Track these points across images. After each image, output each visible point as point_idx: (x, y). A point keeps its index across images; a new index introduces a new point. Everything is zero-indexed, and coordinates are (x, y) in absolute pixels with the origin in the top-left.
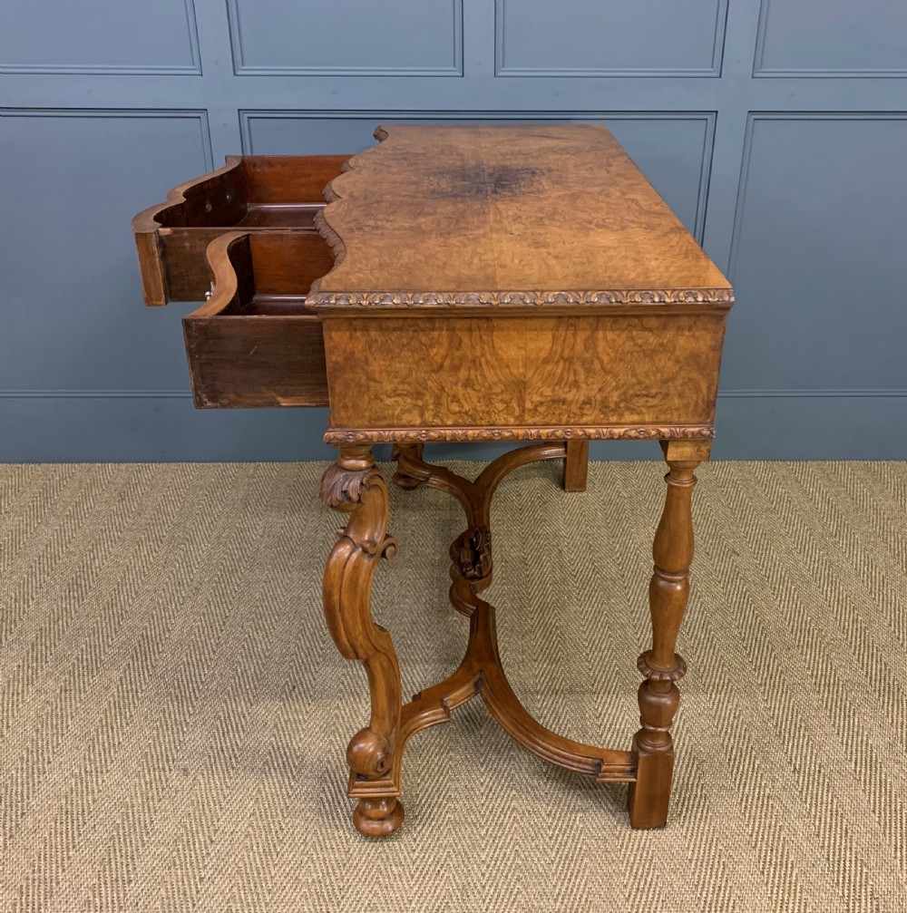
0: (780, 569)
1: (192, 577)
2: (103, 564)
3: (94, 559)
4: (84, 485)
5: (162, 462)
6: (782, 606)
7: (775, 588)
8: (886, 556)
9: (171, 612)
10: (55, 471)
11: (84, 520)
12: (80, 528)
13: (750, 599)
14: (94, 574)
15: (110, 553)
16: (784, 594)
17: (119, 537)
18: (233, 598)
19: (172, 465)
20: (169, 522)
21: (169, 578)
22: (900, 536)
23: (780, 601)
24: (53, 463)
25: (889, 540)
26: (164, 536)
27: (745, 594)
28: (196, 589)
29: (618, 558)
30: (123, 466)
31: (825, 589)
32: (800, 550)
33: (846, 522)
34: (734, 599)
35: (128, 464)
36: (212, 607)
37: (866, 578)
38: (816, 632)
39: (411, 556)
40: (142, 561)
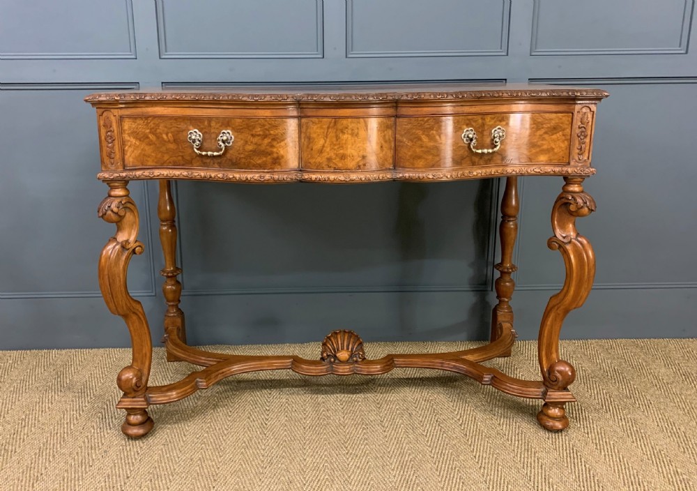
0: (595, 427)
1: (103, 441)
2: (31, 431)
3: (24, 426)
4: (31, 366)
5: (94, 348)
6: (607, 460)
7: (596, 443)
8: (679, 415)
9: (80, 474)
10: (10, 356)
11: (24, 394)
12: (19, 400)
13: (579, 454)
14: (22, 440)
15: (39, 421)
16: (606, 449)
17: (49, 408)
18: (136, 459)
19: (102, 350)
20: (92, 395)
21: (84, 442)
22: (683, 397)
23: (605, 456)
24: (10, 350)
25: (676, 401)
26: (86, 406)
27: (573, 449)
28: (105, 452)
29: (459, 420)
30: (64, 352)
31: (639, 443)
32: (606, 410)
33: (635, 387)
34: (565, 455)
35: (68, 350)
36: (117, 468)
37: (670, 434)
38: (645, 484)
39: (286, 420)
40: (64, 428)
